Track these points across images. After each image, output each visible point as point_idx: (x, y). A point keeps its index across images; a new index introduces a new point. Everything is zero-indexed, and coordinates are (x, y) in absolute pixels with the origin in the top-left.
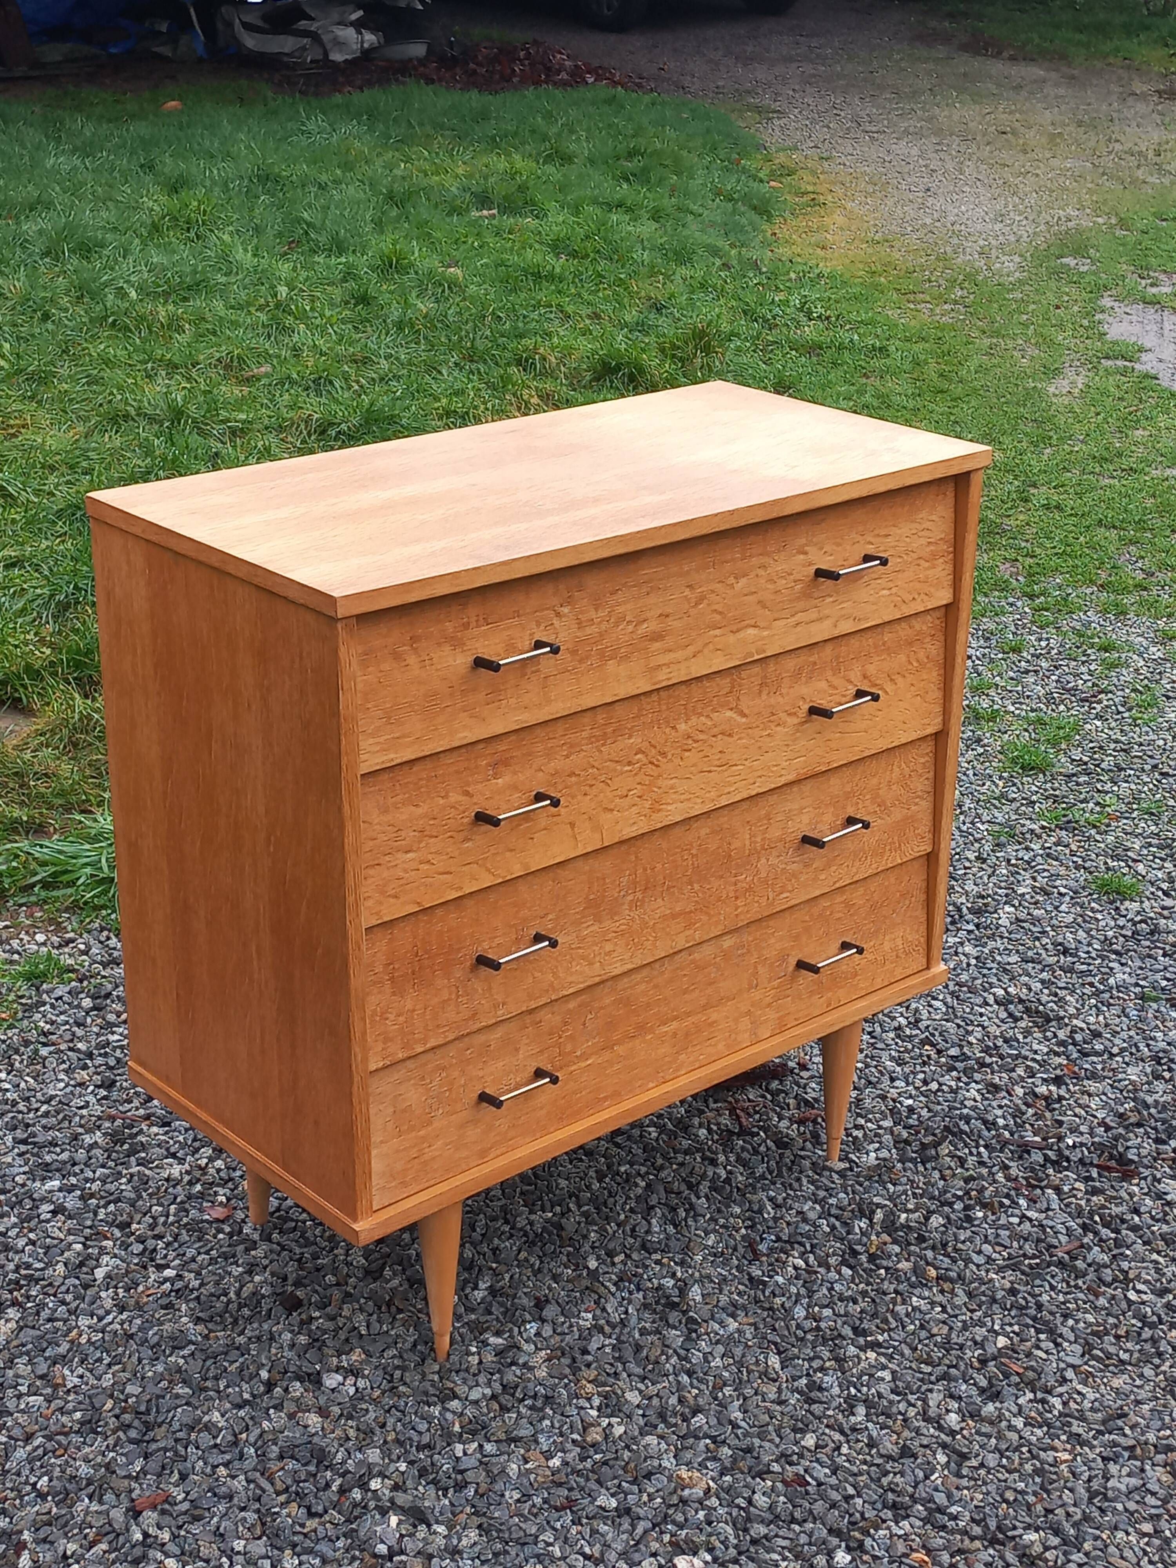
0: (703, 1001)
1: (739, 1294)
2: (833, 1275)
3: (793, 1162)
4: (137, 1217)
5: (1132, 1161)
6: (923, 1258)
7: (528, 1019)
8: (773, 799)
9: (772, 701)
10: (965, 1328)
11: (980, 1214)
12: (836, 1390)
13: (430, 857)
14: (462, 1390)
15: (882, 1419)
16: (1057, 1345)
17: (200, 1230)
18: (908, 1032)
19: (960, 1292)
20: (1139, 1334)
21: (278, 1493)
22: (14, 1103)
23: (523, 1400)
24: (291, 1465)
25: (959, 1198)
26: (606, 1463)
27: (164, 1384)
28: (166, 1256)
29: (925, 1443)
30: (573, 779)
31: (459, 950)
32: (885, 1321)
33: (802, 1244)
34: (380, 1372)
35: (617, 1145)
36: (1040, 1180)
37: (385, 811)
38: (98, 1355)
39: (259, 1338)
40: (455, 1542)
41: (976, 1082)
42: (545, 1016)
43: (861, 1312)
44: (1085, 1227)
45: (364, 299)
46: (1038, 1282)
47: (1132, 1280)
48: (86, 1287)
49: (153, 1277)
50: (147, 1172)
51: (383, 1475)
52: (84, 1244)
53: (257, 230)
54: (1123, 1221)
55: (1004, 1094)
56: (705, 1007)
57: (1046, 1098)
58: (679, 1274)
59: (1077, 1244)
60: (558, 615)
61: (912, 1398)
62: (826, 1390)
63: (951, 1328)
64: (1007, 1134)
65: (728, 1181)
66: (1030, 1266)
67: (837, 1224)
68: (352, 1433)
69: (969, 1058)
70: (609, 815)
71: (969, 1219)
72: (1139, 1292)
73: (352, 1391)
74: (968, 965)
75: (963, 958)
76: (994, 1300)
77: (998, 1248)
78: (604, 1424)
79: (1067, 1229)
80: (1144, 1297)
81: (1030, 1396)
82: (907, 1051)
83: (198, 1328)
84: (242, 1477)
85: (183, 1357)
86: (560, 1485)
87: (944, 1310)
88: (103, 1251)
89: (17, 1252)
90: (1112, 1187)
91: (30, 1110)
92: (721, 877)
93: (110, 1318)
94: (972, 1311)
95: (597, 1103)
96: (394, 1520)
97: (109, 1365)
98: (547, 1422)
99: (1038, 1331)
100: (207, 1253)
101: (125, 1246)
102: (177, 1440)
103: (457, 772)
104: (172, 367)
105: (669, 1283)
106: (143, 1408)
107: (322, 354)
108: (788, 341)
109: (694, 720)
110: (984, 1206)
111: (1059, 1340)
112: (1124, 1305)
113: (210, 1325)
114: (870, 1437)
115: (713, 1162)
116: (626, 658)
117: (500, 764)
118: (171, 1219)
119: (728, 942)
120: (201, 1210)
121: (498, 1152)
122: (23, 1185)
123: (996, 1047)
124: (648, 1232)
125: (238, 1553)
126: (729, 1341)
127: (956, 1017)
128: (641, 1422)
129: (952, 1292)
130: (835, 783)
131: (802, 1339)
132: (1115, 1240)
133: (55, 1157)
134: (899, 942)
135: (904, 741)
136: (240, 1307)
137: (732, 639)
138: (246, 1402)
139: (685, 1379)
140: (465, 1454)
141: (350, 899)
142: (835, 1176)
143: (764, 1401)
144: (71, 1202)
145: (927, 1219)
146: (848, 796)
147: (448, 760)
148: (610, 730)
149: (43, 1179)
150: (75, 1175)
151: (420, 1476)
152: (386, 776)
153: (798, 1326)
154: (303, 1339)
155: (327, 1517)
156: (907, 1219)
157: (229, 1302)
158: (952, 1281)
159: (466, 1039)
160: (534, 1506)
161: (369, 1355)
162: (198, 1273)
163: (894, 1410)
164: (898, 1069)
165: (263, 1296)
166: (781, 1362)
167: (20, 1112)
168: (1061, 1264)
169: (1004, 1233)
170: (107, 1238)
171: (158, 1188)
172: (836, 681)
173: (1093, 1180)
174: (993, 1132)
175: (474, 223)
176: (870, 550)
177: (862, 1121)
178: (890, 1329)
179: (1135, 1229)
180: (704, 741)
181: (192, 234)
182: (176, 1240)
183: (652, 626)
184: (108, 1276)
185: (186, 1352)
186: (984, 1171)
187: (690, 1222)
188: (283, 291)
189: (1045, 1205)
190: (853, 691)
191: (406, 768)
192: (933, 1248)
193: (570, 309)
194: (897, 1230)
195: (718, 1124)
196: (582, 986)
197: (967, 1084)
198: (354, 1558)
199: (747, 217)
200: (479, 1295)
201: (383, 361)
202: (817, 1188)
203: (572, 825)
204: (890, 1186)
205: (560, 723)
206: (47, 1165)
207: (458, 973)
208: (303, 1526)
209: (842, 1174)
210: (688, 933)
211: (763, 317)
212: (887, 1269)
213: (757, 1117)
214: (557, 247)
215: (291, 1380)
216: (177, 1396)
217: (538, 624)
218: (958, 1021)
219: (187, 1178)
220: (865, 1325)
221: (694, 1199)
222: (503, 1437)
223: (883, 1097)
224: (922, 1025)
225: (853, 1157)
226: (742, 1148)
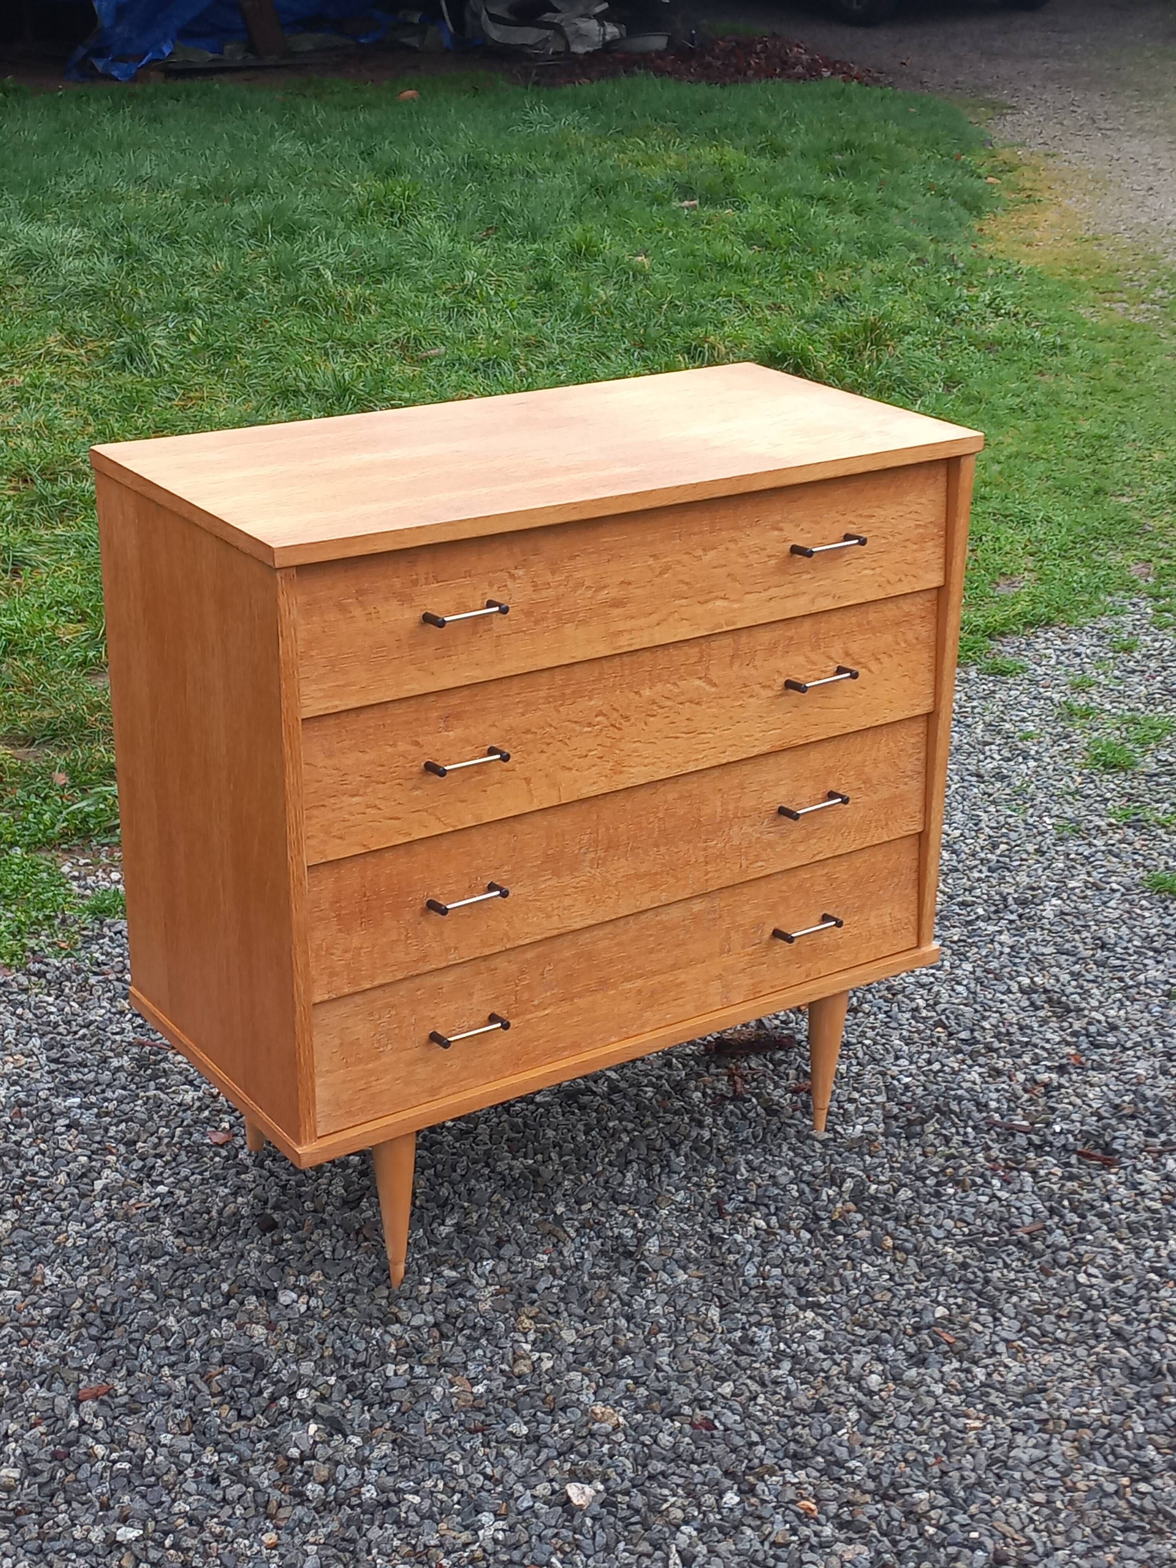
0: (670, 962)
1: (697, 1249)
2: (791, 1238)
3: (779, 1129)
4: (144, 1136)
5: (1117, 1151)
6: (883, 1227)
7: (483, 965)
8: (747, 769)
9: (745, 672)
10: (908, 1296)
11: (951, 1191)
12: (767, 1345)
13: (377, 802)
14: (404, 1315)
15: (804, 1374)
16: (996, 1319)
17: (199, 1152)
18: (924, 1013)
19: (911, 1262)
20: (1081, 1316)
21: (214, 1395)
22: (56, 1025)
23: (462, 1329)
24: (230, 1370)
25: (935, 1174)
26: (526, 1393)
27: (133, 1289)
28: (161, 1174)
29: (841, 1400)
30: (530, 736)
31: (409, 894)
32: (831, 1284)
33: (767, 1206)
34: (334, 1294)
35: (612, 1102)
36: (1019, 1162)
37: (330, 755)
38: (79, 1257)
39: (231, 1255)
40: (367, 1453)
41: (980, 1066)
42: (501, 963)
43: (810, 1274)
44: (1052, 1211)
45: (547, 285)
46: (992, 1259)
47: (1085, 1264)
48: (83, 1196)
49: (146, 1191)
50: (162, 1096)
51: (310, 1386)
52: (89, 1157)
53: (459, 216)
54: (1093, 1207)
55: (1005, 1078)
56: (674, 967)
57: (1046, 1085)
58: (640, 1225)
59: (1040, 1226)
60: (512, 576)
61: (838, 1357)
62: (758, 1343)
63: (894, 1296)
64: (997, 1117)
65: (709, 1142)
66: (988, 1244)
67: (807, 1190)
68: (291, 1346)
69: (978, 1042)
70: (567, 774)
71: (938, 1195)
72: (1089, 1275)
73: (303, 1308)
74: (1002, 953)
75: (997, 945)
76: (943, 1273)
77: (959, 1224)
78: (534, 1358)
79: (1034, 1210)
80: (1094, 1280)
81: (956, 1364)
82: (919, 1032)
83: (177, 1241)
84: (183, 1378)
85: (158, 1266)
86: (479, 1410)
87: (891, 1279)
88: (105, 1164)
89: (27, 1160)
90: (1089, 1174)
91: (69, 1033)
92: (690, 842)
93: (98, 1226)
94: (920, 1281)
95: (554, 1053)
96: (313, 1428)
97: (88, 1268)
98: (480, 1352)
99: (980, 1305)
100: (201, 1173)
101: (128, 1163)
102: (131, 1341)
103: (406, 722)
104: (350, 346)
105: (629, 1232)
106: (108, 1309)
107: (496, 337)
108: (969, 336)
109: (659, 686)
110: (957, 1183)
111: (998, 1315)
112: (1072, 1287)
113: (189, 1240)
114: (788, 1390)
115: (700, 1124)
116: (584, 622)
117: (450, 718)
118: (176, 1139)
119: (697, 906)
120: (204, 1135)
121: (450, 1091)
122: (45, 1100)
123: (1008, 1034)
124: (621, 1184)
125: (165, 1445)
126: (673, 1292)
127: (976, 1002)
128: (571, 1358)
129: (905, 1263)
130: (816, 759)
131: (746, 1295)
132: (1079, 1224)
133: (80, 1076)
134: (887, 919)
135: (889, 720)
136: (220, 1224)
137: (699, 609)
138: (204, 1311)
139: (622, 1323)
140: (396, 1374)
141: (292, 836)
142: (817, 1145)
143: (694, 1349)
144: (88, 1118)
145: (896, 1191)
146: (829, 771)
147: (398, 710)
148: (568, 691)
149: (67, 1096)
150: (96, 1094)
151: (349, 1391)
152: (332, 722)
153: (745, 1283)
154: (269, 1258)
155: (254, 1421)
156: (877, 1191)
157: (210, 1219)
158: (907, 1252)
159: (418, 980)
160: (450, 1427)
161: (327, 1276)
162: (188, 1192)
163: (817, 1367)
164: (905, 1048)
165: (243, 1217)
166: (721, 1315)
167: (59, 1034)
168: (1020, 1244)
169: (969, 1210)
170: (112, 1153)
171: (170, 1112)
172: (814, 657)
173: (1071, 1166)
174: (984, 1114)
175: (675, 213)
176: (852, 529)
177: (856, 1095)
178: (834, 1293)
179: (1102, 1215)
180: (671, 708)
181: (396, 219)
182: (174, 1160)
183: (613, 592)
184: (105, 1188)
185: (160, 1262)
186: (966, 1151)
187: (664, 1177)
188: (470, 275)
189: (1018, 1187)
190: (834, 668)
191: (353, 715)
192: (897, 1219)
193: (749, 299)
194: (864, 1199)
195: (714, 1088)
196: (539, 937)
197: (970, 1067)
198: (268, 1459)
199: (953, 212)
200: (444, 1230)
201: (555, 345)
202: (797, 1155)
203: (528, 781)
204: (867, 1158)
205: (515, 681)
206: (72, 1083)
207: (408, 915)
208: (229, 1426)
209: (824, 1144)
210: (653, 894)
211: (948, 312)
212: (846, 1236)
213: (754, 1084)
214: (750, 238)
215: (249, 1293)
216: (143, 1301)
217: (491, 585)
218: (977, 1007)
219: (197, 1104)
220: (810, 1286)
221: (673, 1155)
222: (435, 1361)
223: (883, 1074)
224: (939, 1008)
225: (839, 1128)
226: (732, 1112)
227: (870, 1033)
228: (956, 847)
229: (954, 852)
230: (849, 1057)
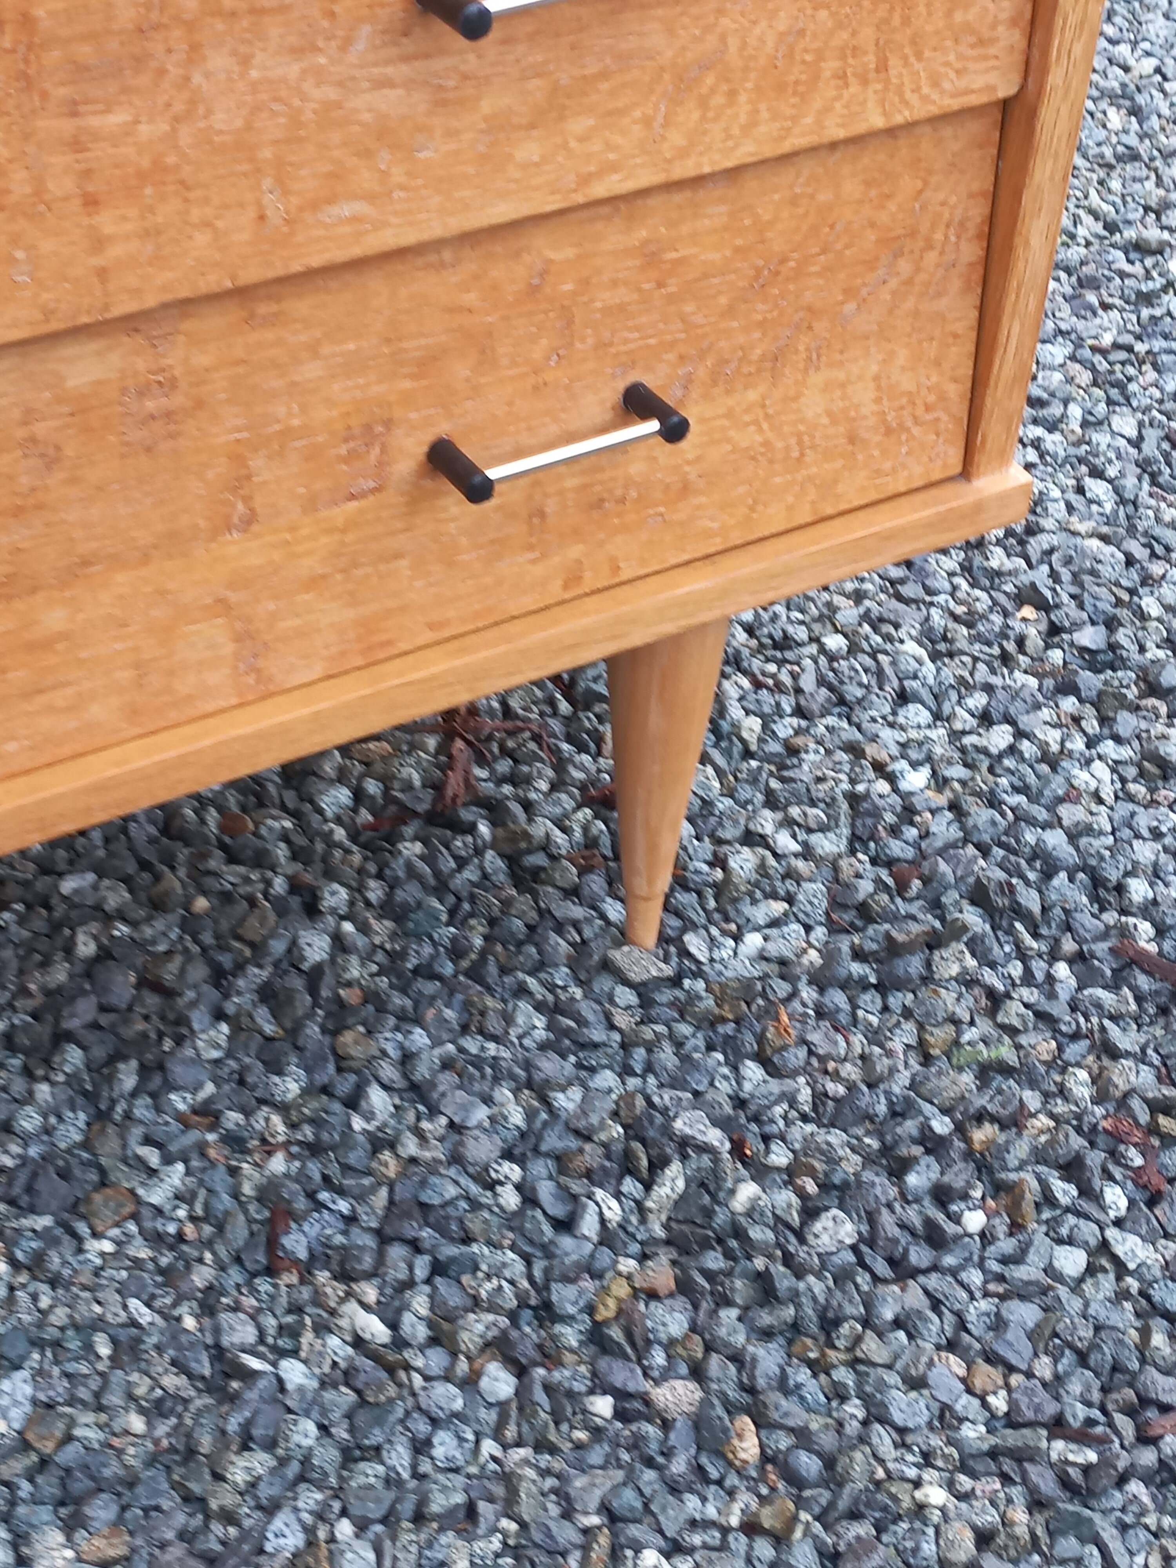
2: (452, 1391)
3: (530, 935)
6: (743, 1371)
11: (975, 1226)
18: (997, 559)
25: (936, 1147)
41: (1118, 739)
64: (1144, 931)
65: (317, 974)
67: (547, 1186)
69: (1123, 662)
71: (933, 1238)
77: (983, 1375)
82: (973, 618)
110: (999, 1193)
115: (312, 907)
134: (864, 394)
142: (626, 996)
145: (810, 1213)
156: (752, 1209)
158: (798, 1488)
164: (929, 669)
169: (1023, 1315)
174: (1111, 917)
177: (768, 822)
187: (141, 1107)
192: (791, 1335)
194: (706, 1243)
195: (386, 780)
197: (1091, 742)
202: (552, 1038)
204: (753, 1071)
209: (644, 997)
212: (621, 1400)
221: (199, 1018)
223: (855, 750)
224: (1036, 545)
225: (695, 943)
226: (409, 867)
227: (848, 613)
228: (1141, 99)
229: (1135, 112)
230: (779, 687)
